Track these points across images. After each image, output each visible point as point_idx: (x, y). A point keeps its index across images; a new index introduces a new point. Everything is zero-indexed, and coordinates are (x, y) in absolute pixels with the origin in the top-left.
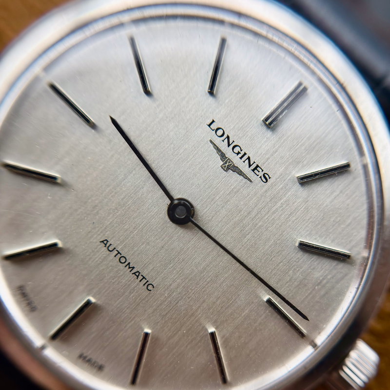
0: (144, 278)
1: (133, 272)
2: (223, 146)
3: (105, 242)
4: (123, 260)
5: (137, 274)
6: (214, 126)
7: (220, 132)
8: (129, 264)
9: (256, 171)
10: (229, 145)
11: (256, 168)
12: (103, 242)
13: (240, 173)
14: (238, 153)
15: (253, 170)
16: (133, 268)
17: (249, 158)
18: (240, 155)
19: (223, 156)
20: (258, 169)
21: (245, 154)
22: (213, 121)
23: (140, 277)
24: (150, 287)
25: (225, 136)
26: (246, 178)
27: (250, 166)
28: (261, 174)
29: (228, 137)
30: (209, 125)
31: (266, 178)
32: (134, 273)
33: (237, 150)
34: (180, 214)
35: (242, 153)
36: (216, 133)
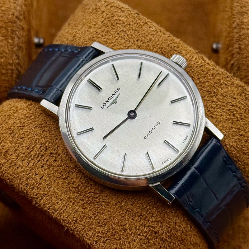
1: (154, 129)
3: (145, 138)
4: (150, 132)
7: (104, 105)
10: (108, 101)
11: (115, 92)
13: (117, 97)
14: (111, 98)
15: (116, 93)
17: (112, 95)
18: (112, 98)
21: (111, 96)
22: (101, 107)
23: (156, 126)
24: (159, 123)
26: (118, 96)
27: (115, 94)
28: (117, 91)
29: (106, 102)
30: (102, 108)
31: (118, 89)
33: (110, 99)
35: (111, 97)
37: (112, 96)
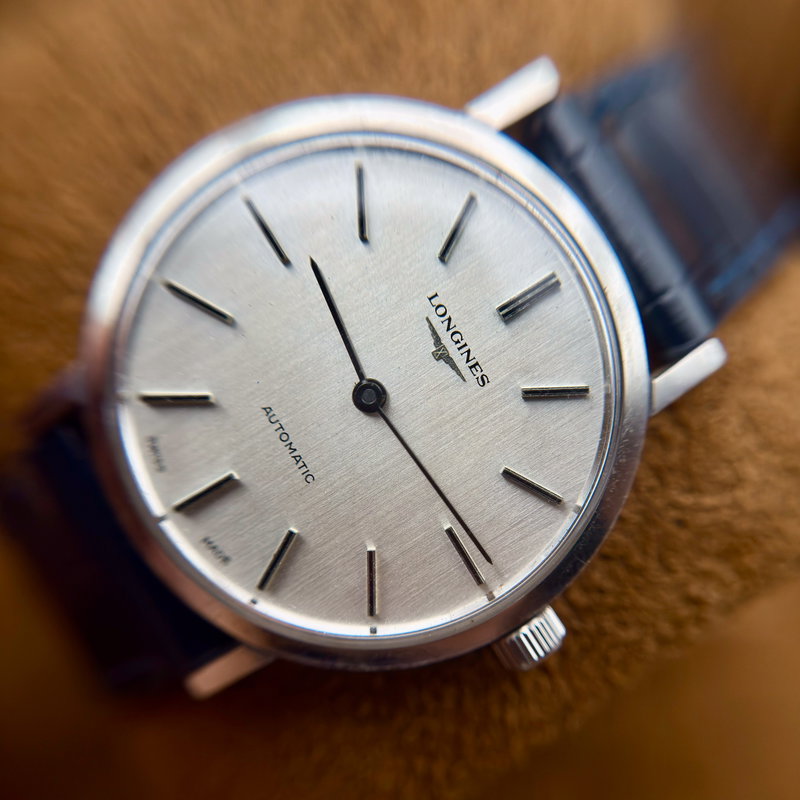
0: (305, 465)
1: (295, 454)
2: (441, 329)
3: (268, 410)
4: (284, 437)
5: (298, 459)
6: (435, 301)
7: (441, 311)
8: (291, 444)
9: (473, 369)
10: (448, 329)
11: (474, 366)
12: (265, 409)
13: (454, 367)
14: (458, 342)
16: (295, 450)
17: (469, 351)
19: (438, 341)
20: (477, 367)
21: (465, 345)
22: (436, 295)
23: (300, 464)
24: (310, 479)
25: (447, 317)
26: (460, 374)
27: (468, 361)
28: (479, 374)
29: (450, 319)
31: (483, 381)
32: (294, 457)
33: (457, 337)
34: (369, 398)
35: (462, 343)
36: (436, 310)
37: (466, 349)
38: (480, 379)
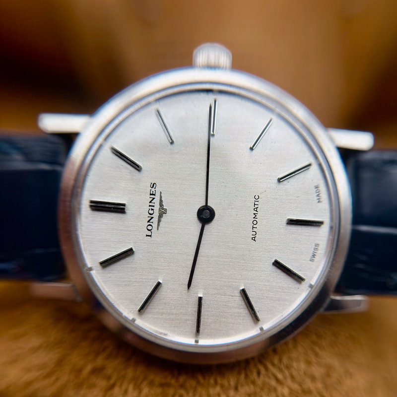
0: (255, 205)
1: (257, 213)
2: (155, 220)
3: (254, 239)
4: (255, 222)
5: (256, 209)
6: (149, 233)
7: (150, 228)
8: (254, 218)
9: (154, 193)
10: (152, 218)
11: (153, 194)
13: (161, 201)
14: (152, 210)
15: (154, 195)
17: (150, 202)
18: (153, 208)
19: (160, 216)
20: (152, 193)
22: (147, 236)
23: (256, 206)
24: (257, 197)
25: (149, 223)
27: (154, 198)
28: (153, 189)
29: (149, 221)
30: (151, 236)
31: (153, 185)
32: (256, 211)
33: (151, 212)
34: (207, 214)
35: (150, 208)
36: (151, 230)
37: (151, 204)
38: (154, 187)
